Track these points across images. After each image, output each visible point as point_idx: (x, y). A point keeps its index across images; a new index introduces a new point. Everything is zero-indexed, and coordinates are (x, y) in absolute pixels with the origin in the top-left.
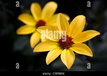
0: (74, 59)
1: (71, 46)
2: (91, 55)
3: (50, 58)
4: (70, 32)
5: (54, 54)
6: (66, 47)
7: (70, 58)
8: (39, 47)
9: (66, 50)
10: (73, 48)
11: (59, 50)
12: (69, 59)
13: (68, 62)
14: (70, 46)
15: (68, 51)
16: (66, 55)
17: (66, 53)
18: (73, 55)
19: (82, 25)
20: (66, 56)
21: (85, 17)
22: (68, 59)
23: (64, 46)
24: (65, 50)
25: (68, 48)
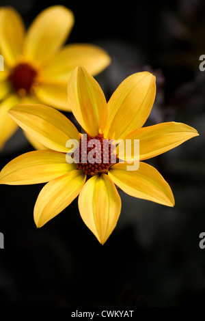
0: (119, 213)
1: (110, 169)
2: (168, 200)
3: (47, 205)
4: (109, 124)
5: (59, 194)
6: (97, 171)
7: (108, 207)
8: (14, 169)
9: (96, 181)
10: (115, 176)
11: (74, 178)
12: (104, 211)
13: (99, 222)
14: (107, 170)
15: (101, 182)
16: (94, 197)
17: (95, 191)
18: (115, 200)
19: (144, 103)
20: (95, 200)
21: (154, 77)
22: (99, 211)
23: (89, 168)
24: (92, 181)
25: (100, 175)
